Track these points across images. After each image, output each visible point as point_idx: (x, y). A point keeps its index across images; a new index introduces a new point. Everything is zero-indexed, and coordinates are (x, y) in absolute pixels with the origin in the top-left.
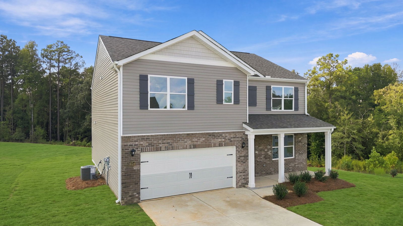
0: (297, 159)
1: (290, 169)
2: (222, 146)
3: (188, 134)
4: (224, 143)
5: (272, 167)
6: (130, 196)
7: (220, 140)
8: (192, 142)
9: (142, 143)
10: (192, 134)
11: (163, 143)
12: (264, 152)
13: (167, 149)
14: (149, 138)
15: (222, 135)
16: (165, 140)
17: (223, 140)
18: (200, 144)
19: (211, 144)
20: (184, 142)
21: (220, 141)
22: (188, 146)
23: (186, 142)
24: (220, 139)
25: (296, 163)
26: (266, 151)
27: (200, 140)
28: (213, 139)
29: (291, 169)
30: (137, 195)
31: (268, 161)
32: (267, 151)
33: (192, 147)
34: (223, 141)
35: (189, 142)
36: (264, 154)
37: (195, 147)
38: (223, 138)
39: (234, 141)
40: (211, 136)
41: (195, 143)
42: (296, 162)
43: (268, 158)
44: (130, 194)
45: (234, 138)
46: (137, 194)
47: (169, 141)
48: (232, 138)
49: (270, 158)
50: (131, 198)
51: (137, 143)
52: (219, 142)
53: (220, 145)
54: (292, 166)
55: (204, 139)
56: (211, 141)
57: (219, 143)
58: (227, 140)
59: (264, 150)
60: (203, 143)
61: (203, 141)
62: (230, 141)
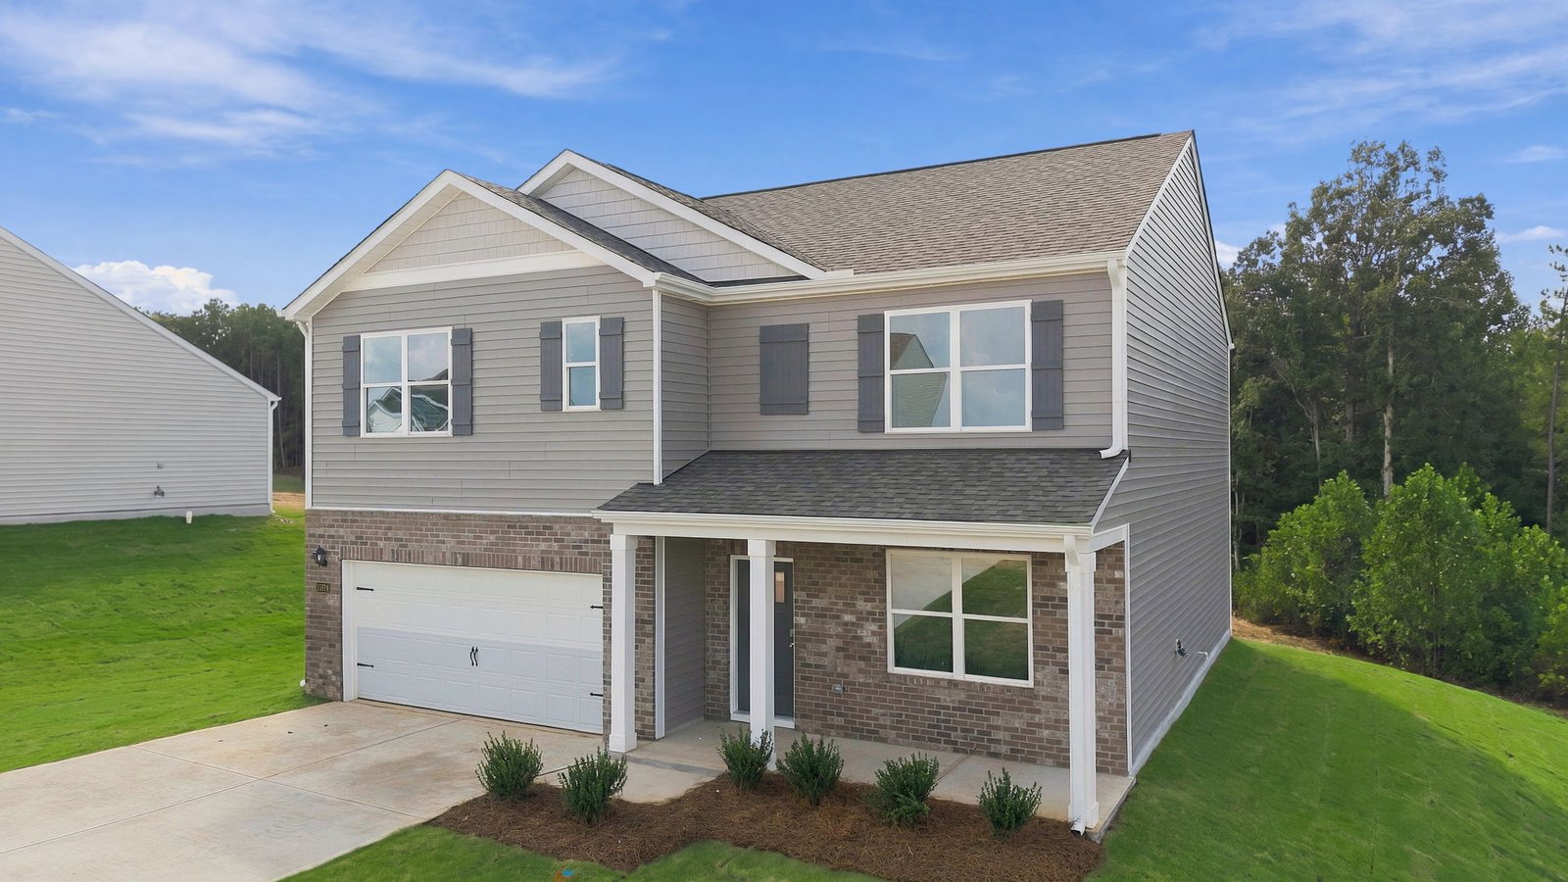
0: (1045, 698)
1: (998, 741)
2: (552, 569)
3: (446, 517)
4: (557, 559)
5: (882, 707)
6: (321, 677)
7: (543, 546)
8: (458, 543)
9: (342, 531)
10: (458, 516)
11: (387, 539)
12: (838, 624)
13: (396, 558)
14: (356, 521)
15: (551, 528)
16: (389, 528)
17: (555, 546)
18: (482, 552)
19: (516, 557)
20: (438, 542)
21: (543, 548)
22: (448, 555)
23: (443, 542)
24: (544, 540)
25: (1037, 718)
26: (846, 624)
27: (481, 538)
28: (521, 539)
29: (1006, 743)
30: (334, 678)
31: (861, 671)
32: (853, 624)
33: (460, 560)
34: (556, 553)
35: (450, 545)
36: (838, 636)
37: (467, 561)
38: (556, 540)
39: (594, 554)
40: (514, 527)
41: (467, 548)
42: (1038, 712)
43: (861, 658)
44: (321, 671)
45: (593, 541)
46: (335, 673)
47: (400, 534)
48: (586, 541)
49: (869, 659)
50: (321, 681)
51: (332, 531)
52: (543, 552)
53: (546, 564)
54: (1006, 729)
55: (492, 538)
56: (514, 545)
57: (543, 558)
58: (568, 547)
59: (838, 617)
60: (491, 550)
61: (492, 544)
62: (580, 553)
